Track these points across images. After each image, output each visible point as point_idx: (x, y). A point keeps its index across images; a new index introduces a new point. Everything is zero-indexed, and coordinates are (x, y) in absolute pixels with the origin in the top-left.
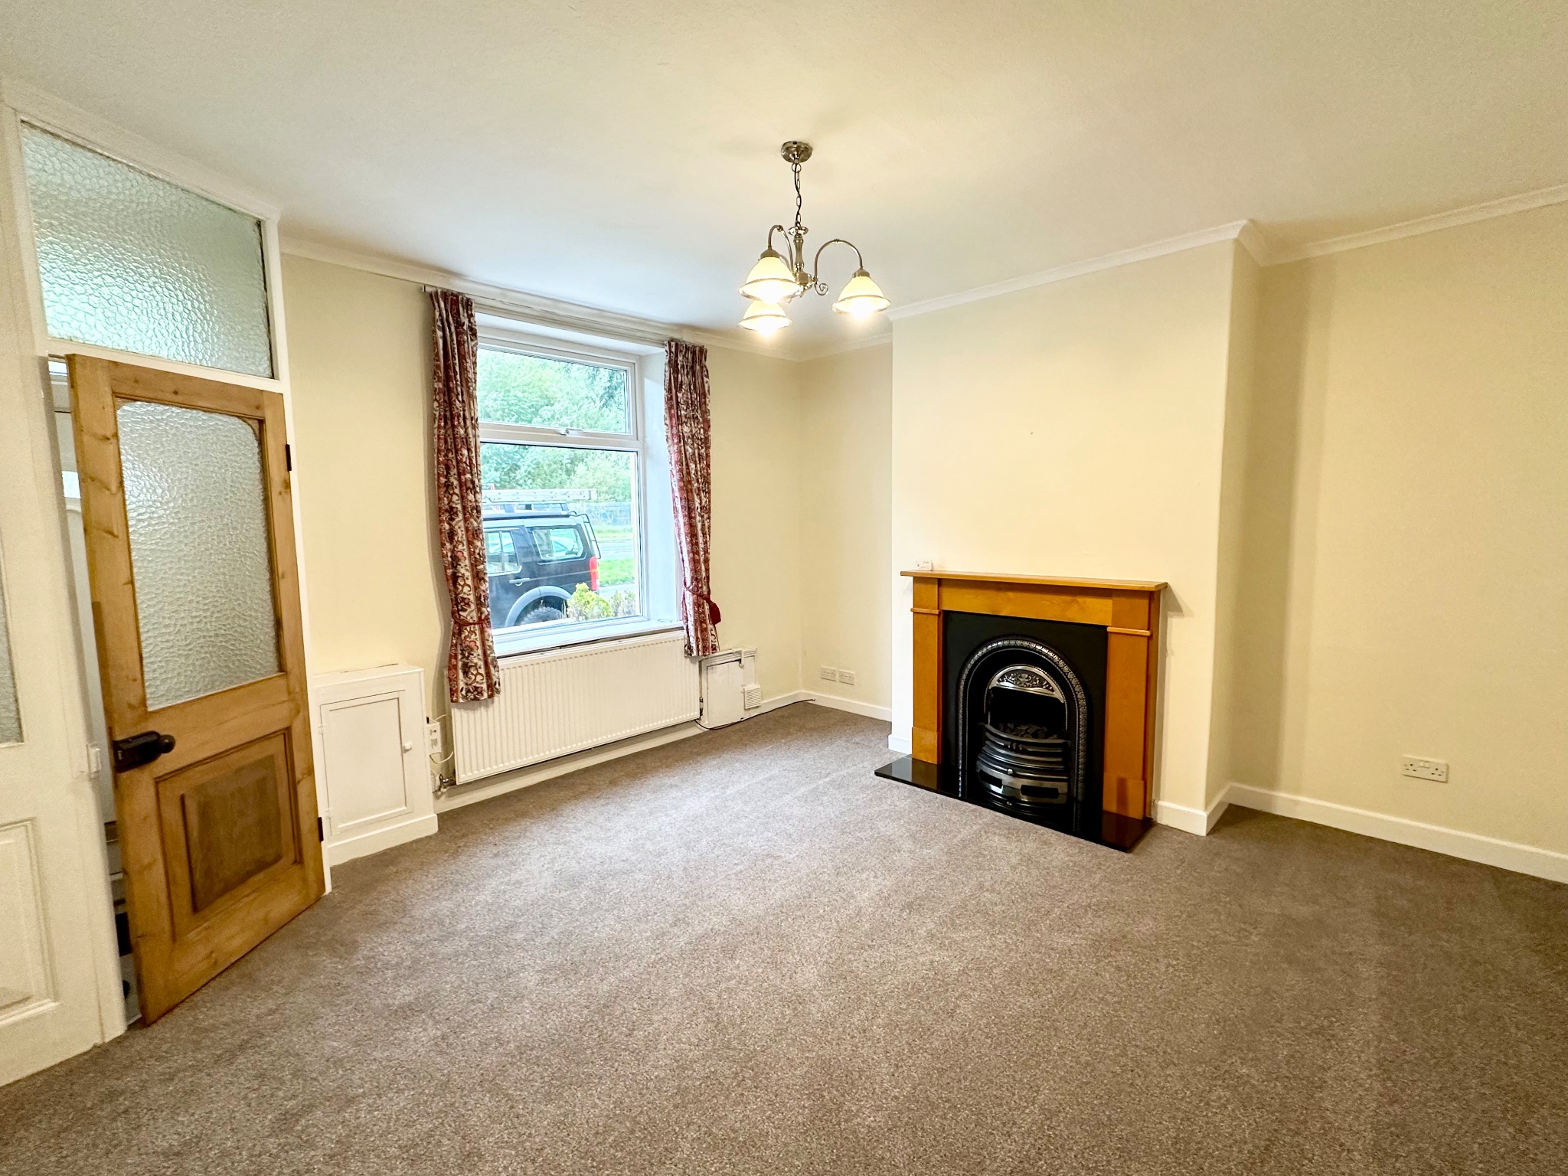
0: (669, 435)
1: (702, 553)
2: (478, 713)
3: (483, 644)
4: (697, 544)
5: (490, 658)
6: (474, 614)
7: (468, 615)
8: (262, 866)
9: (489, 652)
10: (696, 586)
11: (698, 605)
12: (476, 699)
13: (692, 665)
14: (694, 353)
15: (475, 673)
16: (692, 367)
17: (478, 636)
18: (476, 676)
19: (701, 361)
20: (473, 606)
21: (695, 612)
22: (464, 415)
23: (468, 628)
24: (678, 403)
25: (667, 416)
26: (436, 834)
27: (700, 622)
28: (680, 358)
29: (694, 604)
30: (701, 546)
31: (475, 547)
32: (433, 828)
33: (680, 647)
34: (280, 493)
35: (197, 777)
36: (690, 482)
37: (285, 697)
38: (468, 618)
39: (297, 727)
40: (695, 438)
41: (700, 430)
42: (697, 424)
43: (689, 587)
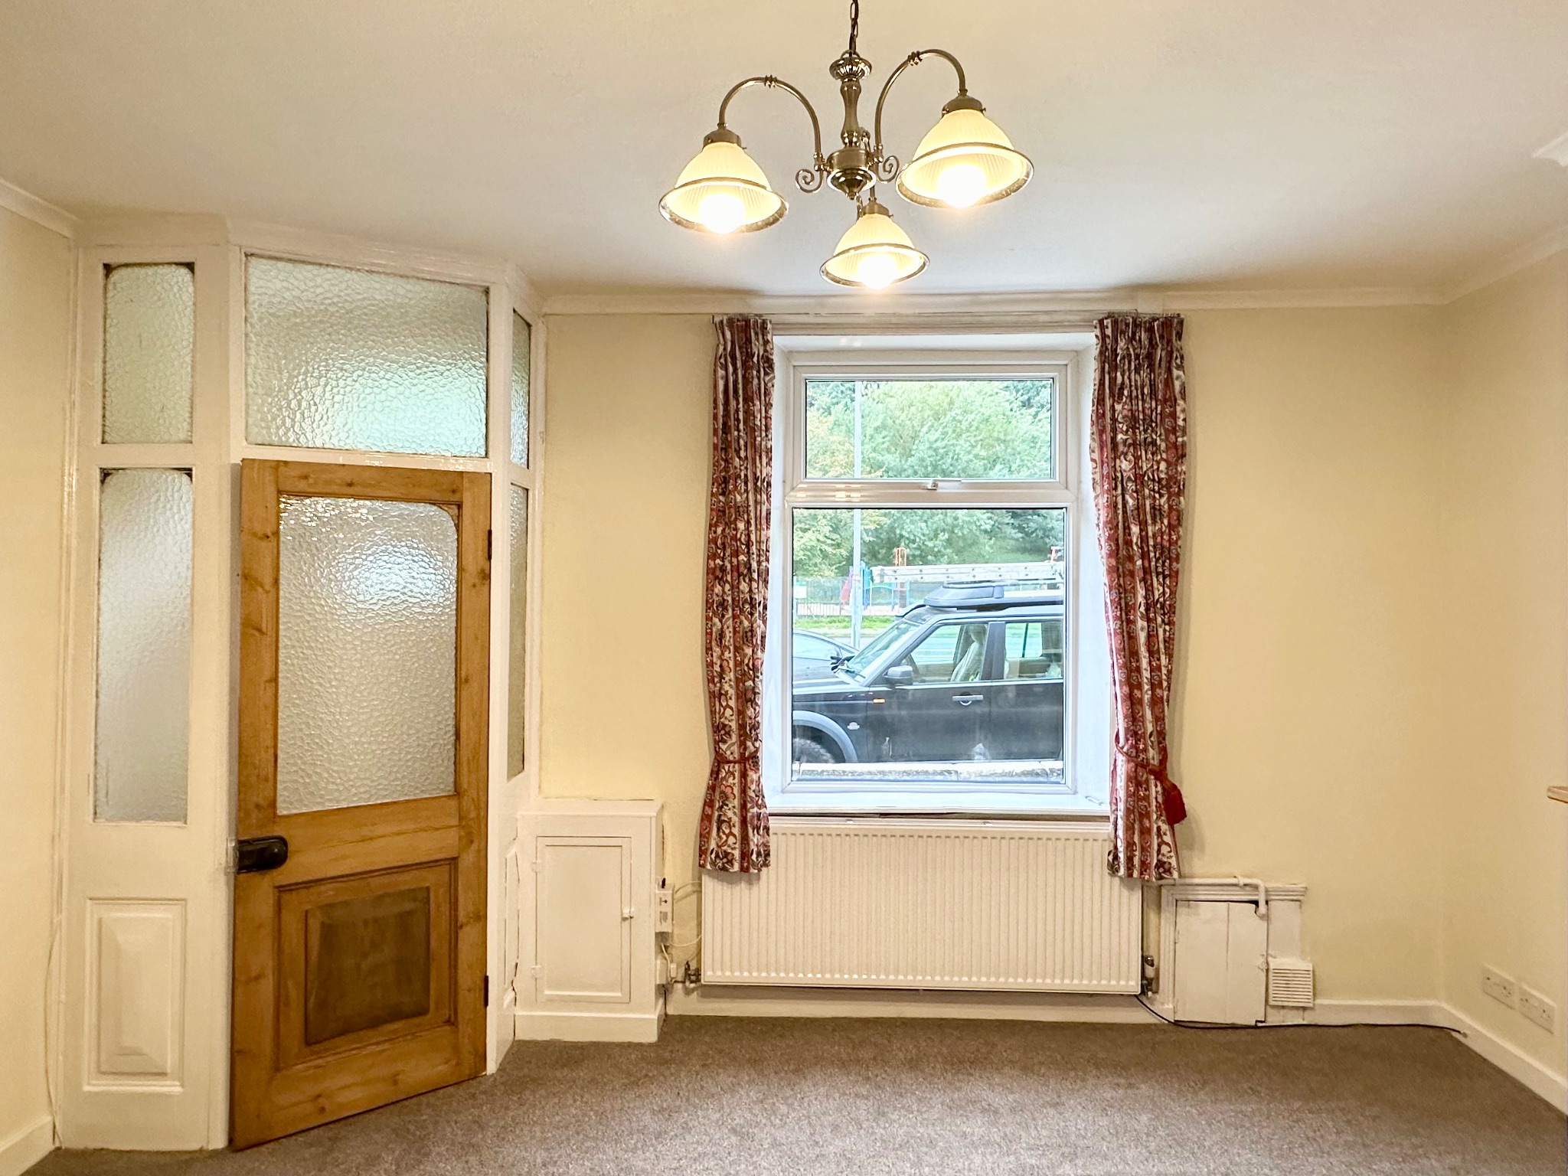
0: (1098, 477)
1: (1146, 687)
2: (737, 889)
3: (744, 791)
4: (1138, 670)
5: (749, 815)
6: (735, 748)
7: (729, 748)
8: (397, 1014)
9: (749, 805)
10: (1135, 747)
11: (1135, 782)
12: (724, 869)
13: (1125, 893)
14: (1150, 330)
15: (727, 831)
16: (1150, 356)
17: (736, 781)
18: (728, 837)
19: (1169, 341)
20: (734, 738)
21: (1128, 795)
22: (746, 476)
23: (726, 768)
24: (1114, 420)
25: (1096, 445)
27: (1136, 813)
28: (1122, 344)
29: (1129, 779)
30: (1146, 674)
31: (745, 655)
32: (650, 1035)
33: (1097, 853)
34: (475, 584)
35: (328, 892)
36: (1130, 559)
37: (455, 822)
38: (728, 753)
39: (467, 860)
40: (1146, 478)
41: (1158, 463)
42: (1153, 454)
43: (1122, 748)
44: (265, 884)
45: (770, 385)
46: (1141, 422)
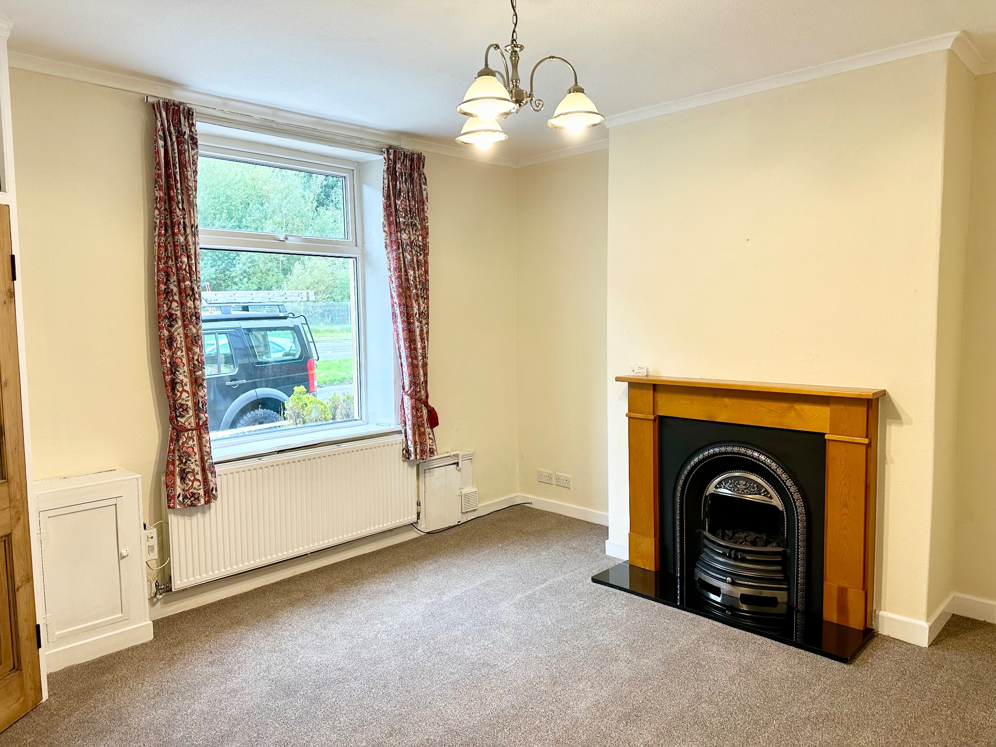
0: (388, 241)
1: (420, 358)
2: (194, 519)
3: (201, 450)
4: (415, 349)
5: (207, 464)
6: (192, 420)
7: (187, 420)
9: (206, 458)
10: (415, 390)
11: (416, 409)
12: (193, 505)
13: (410, 469)
14: (412, 160)
15: (192, 479)
16: (411, 175)
17: (196, 442)
18: (193, 482)
19: (419, 168)
20: (191, 412)
21: (413, 416)
22: (184, 223)
23: (186, 435)
24: (396, 210)
25: (386, 223)
26: (151, 642)
27: (417, 426)
28: (398, 166)
29: (413, 408)
30: (420, 351)
31: (194, 354)
32: (148, 636)
33: (398, 450)
34: (5, 303)
36: (408, 288)
40: (413, 244)
41: (418, 236)
42: (416, 231)
43: (408, 392)
45: (195, 157)
46: (409, 212)
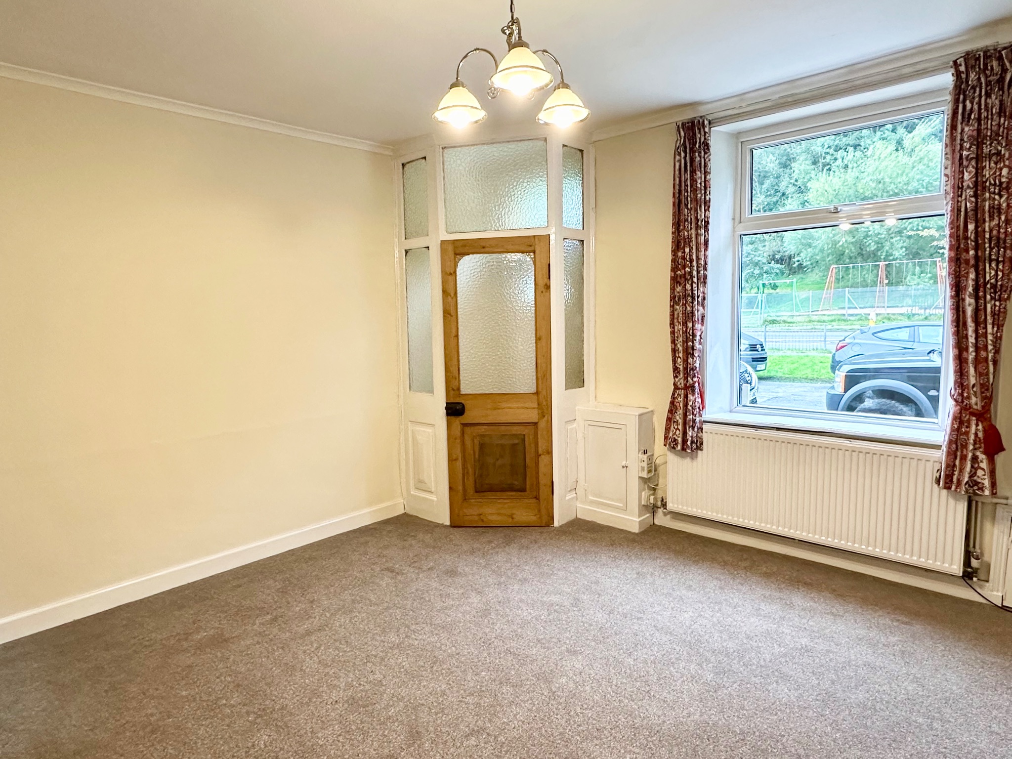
2: (685, 461)
3: (686, 405)
4: (966, 336)
5: (688, 419)
6: (682, 381)
7: (679, 381)
8: (511, 488)
9: (688, 414)
10: (961, 395)
11: (960, 421)
14: (1000, 59)
17: (682, 399)
18: (676, 430)
23: (678, 392)
27: (957, 444)
28: (972, 76)
30: (971, 340)
32: (636, 529)
33: (931, 472)
34: (542, 292)
36: (967, 250)
37: (536, 405)
38: (679, 383)
39: (542, 424)
40: (988, 184)
41: (1001, 169)
42: (996, 163)
43: (953, 396)
44: (457, 421)
45: (707, 160)
46: (988, 138)
